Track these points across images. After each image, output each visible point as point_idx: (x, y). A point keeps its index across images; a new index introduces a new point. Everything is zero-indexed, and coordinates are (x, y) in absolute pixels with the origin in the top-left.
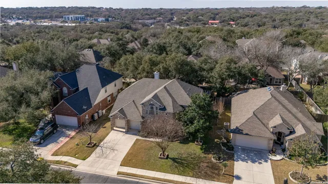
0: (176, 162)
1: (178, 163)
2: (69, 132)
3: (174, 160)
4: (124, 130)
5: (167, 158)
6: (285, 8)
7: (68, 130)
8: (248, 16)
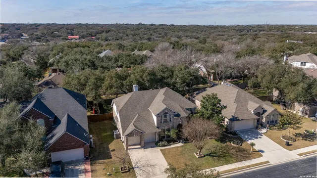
0: (213, 156)
1: (216, 156)
2: (82, 167)
3: (210, 155)
4: (139, 146)
5: (204, 156)
6: (126, 24)
7: (77, 165)
8: (103, 31)
